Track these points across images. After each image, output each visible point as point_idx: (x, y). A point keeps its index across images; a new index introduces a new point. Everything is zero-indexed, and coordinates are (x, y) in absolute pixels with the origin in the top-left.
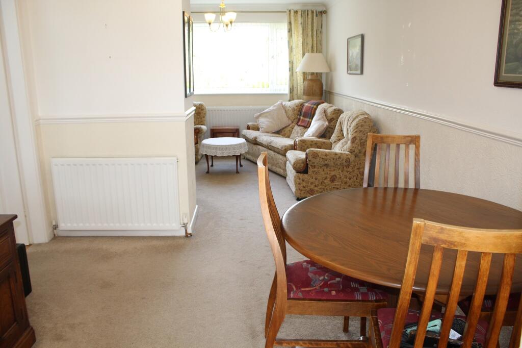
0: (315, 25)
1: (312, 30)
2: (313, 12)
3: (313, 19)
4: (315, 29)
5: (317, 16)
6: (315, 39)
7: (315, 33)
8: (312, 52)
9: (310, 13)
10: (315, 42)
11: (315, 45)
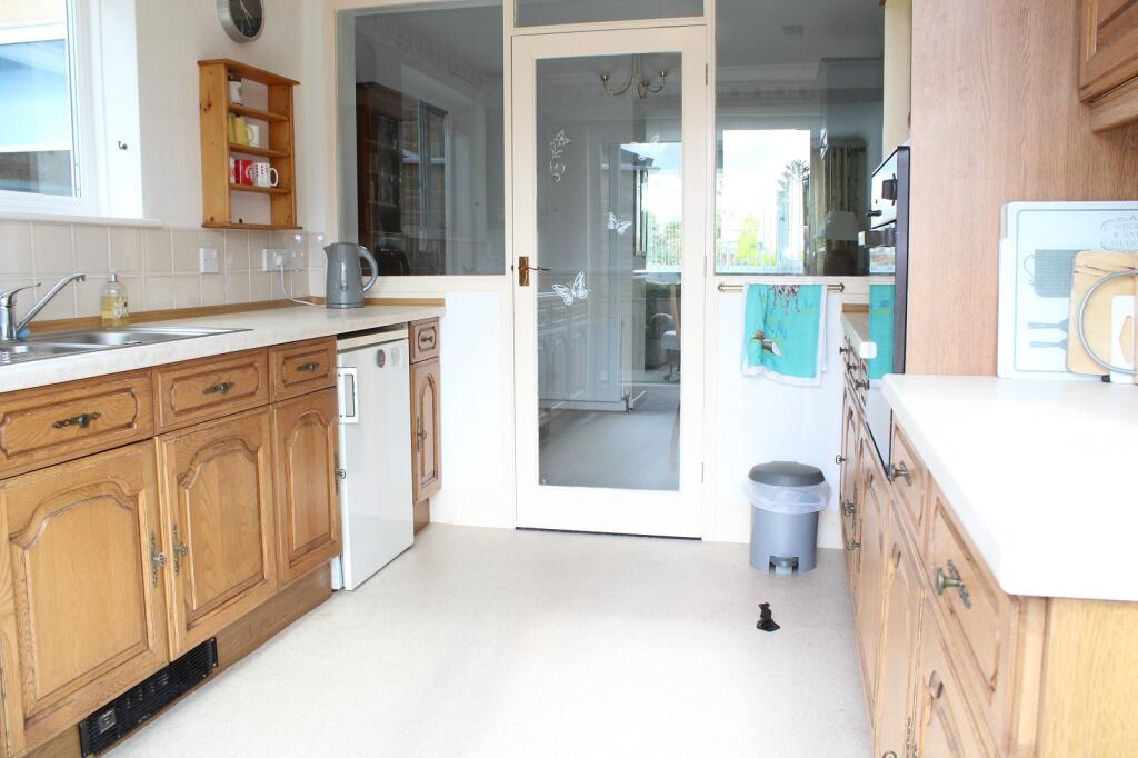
0: (846, 168)
1: (842, 177)
2: (842, 150)
3: (843, 161)
4: (845, 176)
5: (849, 155)
6: (846, 191)
7: (846, 182)
8: (842, 209)
9: (837, 151)
10: (846, 195)
11: (846, 200)
